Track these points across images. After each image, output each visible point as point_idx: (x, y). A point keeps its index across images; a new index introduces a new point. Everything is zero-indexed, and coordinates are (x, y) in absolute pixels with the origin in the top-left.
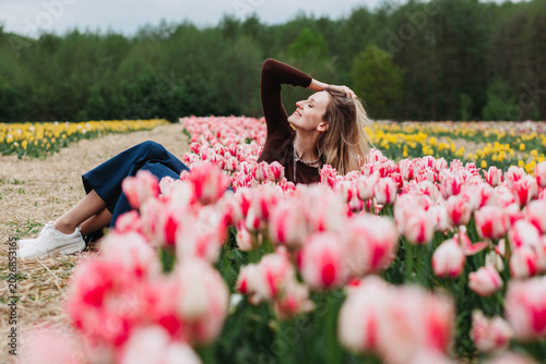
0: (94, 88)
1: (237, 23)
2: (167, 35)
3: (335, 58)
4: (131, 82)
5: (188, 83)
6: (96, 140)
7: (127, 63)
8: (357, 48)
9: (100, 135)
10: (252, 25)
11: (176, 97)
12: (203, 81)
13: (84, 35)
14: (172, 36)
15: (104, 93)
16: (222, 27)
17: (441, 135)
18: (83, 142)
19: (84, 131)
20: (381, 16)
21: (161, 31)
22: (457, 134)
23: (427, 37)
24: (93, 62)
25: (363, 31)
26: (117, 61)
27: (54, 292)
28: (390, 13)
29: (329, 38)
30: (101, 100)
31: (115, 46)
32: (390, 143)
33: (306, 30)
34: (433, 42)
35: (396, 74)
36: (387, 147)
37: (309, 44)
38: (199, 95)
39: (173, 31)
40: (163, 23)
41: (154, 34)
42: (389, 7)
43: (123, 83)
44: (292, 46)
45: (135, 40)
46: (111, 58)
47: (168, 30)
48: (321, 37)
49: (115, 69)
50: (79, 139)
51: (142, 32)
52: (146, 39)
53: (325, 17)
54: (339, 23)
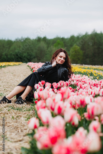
0: (4, 54)
1: (41, 38)
2: (23, 41)
3: (66, 48)
4: (13, 52)
5: (28, 53)
6: (6, 68)
7: (12, 48)
8: (71, 46)
9: (7, 66)
10: (45, 39)
11: (25, 57)
12: (32, 53)
13: (1, 40)
14: (24, 41)
15: (6, 55)
16: (37, 39)
17: (95, 69)
18: (3, 68)
19: (3, 66)
20: (78, 38)
21: (21, 40)
22: (99, 69)
23: (89, 43)
24: (4, 47)
25: (73, 41)
26: (10, 47)
27: (7, 115)
28: (80, 37)
29: (64, 43)
30: (5, 57)
31: (10, 43)
32: (84, 72)
33: (58, 41)
34: (91, 44)
35: (81, 52)
36: (83, 73)
37: (59, 44)
38: (31, 56)
39: (24, 40)
40: (22, 38)
41: (20, 40)
42: (80, 35)
43: (11, 52)
44: (55, 44)
45: (15, 42)
46: (8, 46)
47: (23, 39)
48: (62, 42)
49: (9, 49)
50: (2, 68)
51: (16, 40)
52: (17, 42)
53: (63, 37)
54: (67, 39)
